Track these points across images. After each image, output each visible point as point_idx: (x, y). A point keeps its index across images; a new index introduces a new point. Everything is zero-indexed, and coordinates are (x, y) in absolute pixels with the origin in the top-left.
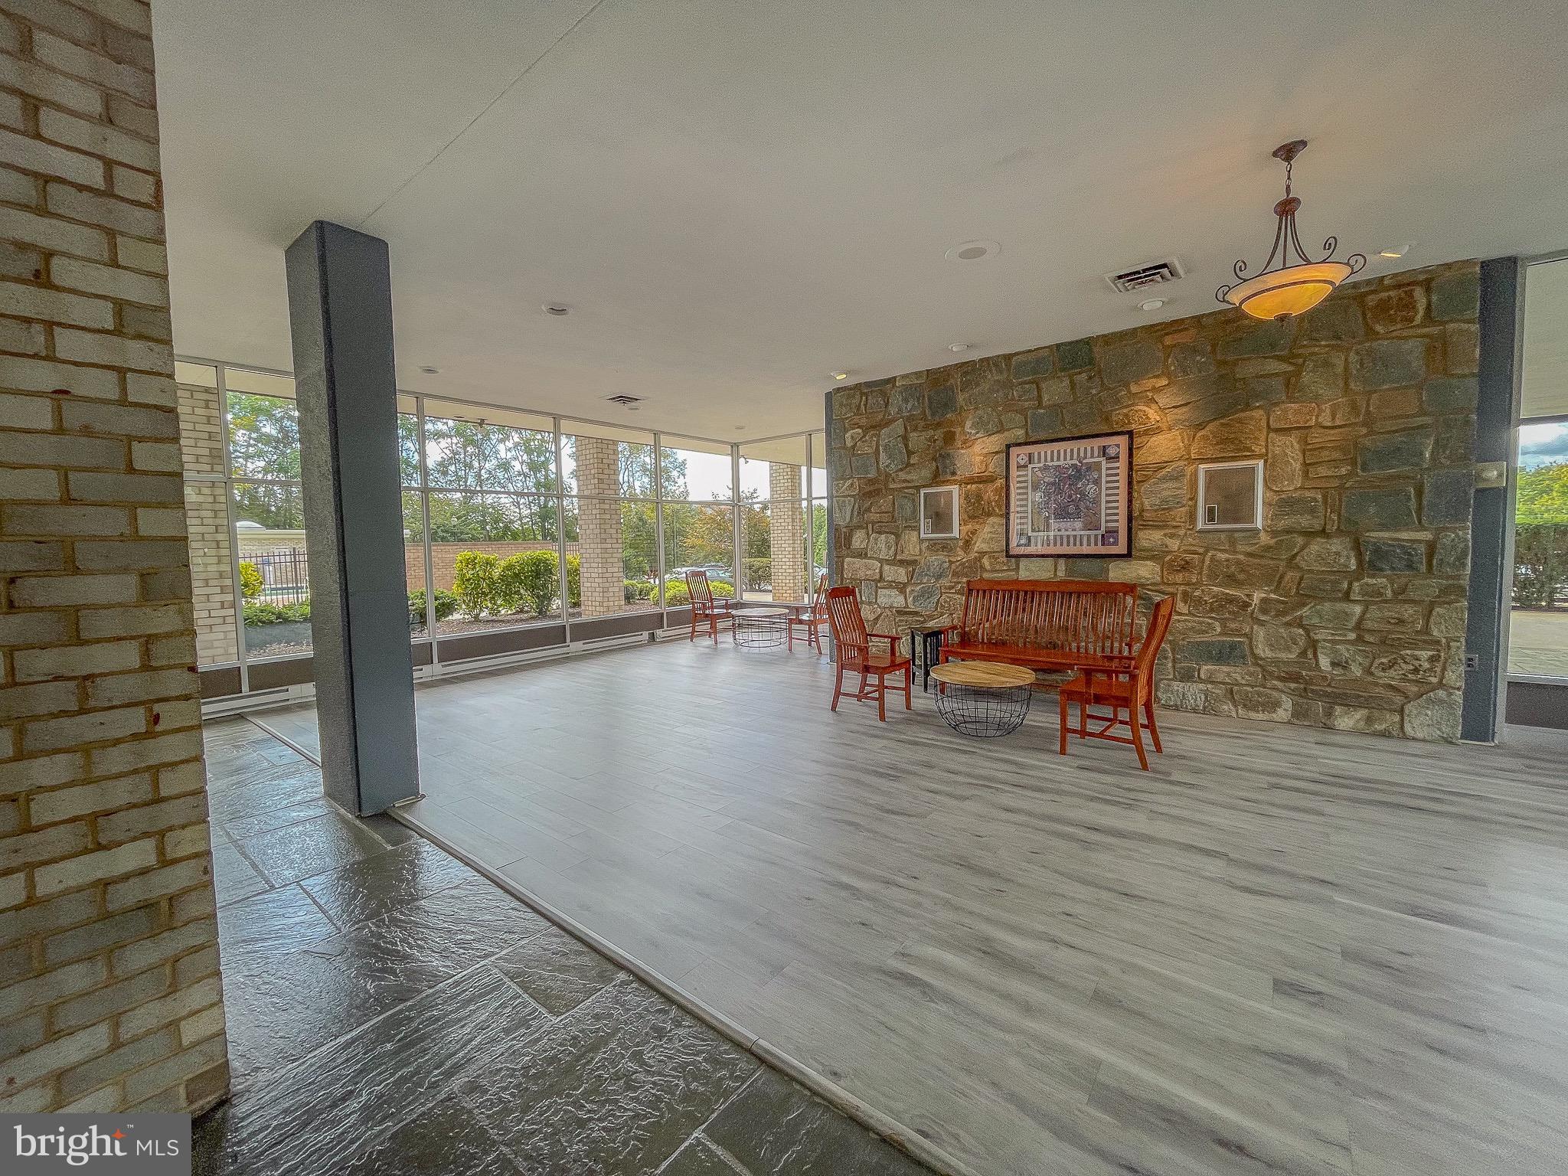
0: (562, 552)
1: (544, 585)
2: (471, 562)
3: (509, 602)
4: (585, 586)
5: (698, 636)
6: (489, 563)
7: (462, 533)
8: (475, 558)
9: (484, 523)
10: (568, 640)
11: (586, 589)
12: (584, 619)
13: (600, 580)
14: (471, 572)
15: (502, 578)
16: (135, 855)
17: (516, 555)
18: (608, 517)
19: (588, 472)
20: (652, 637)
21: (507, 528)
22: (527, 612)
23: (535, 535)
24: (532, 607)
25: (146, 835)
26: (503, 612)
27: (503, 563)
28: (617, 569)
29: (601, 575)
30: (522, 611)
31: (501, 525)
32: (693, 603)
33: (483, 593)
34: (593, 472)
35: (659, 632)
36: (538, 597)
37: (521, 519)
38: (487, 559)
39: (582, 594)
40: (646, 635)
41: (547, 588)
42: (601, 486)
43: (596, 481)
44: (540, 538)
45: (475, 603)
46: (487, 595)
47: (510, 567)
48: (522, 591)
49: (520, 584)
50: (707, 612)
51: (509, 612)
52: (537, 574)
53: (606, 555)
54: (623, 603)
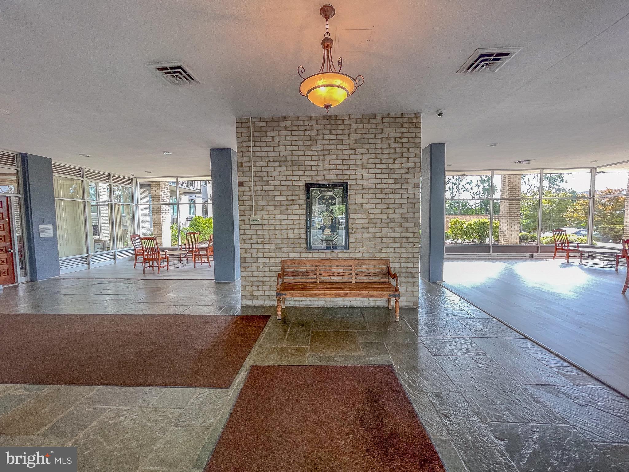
0: (491, 219)
1: (483, 233)
2: (455, 223)
3: (469, 238)
4: (501, 233)
5: (556, 259)
6: (463, 223)
7: (450, 211)
8: (457, 221)
9: (459, 206)
10: (491, 251)
11: (501, 234)
12: (499, 245)
13: (508, 231)
14: (455, 226)
15: (467, 228)
16: (410, 265)
17: (472, 220)
18: (514, 206)
19: (506, 188)
20: (532, 256)
21: (468, 208)
22: (476, 242)
23: (481, 212)
24: (477, 240)
25: (412, 262)
26: (466, 241)
27: (467, 223)
28: (516, 227)
29: (508, 229)
30: (473, 242)
31: (466, 207)
32: (556, 244)
33: (459, 234)
34: (508, 188)
35: (535, 255)
36: (480, 237)
37: (475, 204)
38: (461, 222)
39: (499, 236)
40: (528, 255)
41: (485, 233)
42: (511, 193)
43: (509, 191)
44: (483, 212)
45: (456, 237)
46: (460, 234)
47: (470, 224)
48: (474, 234)
49: (473, 231)
50: (563, 248)
51: (468, 242)
52: (481, 228)
53: (512, 221)
54: (519, 241)
